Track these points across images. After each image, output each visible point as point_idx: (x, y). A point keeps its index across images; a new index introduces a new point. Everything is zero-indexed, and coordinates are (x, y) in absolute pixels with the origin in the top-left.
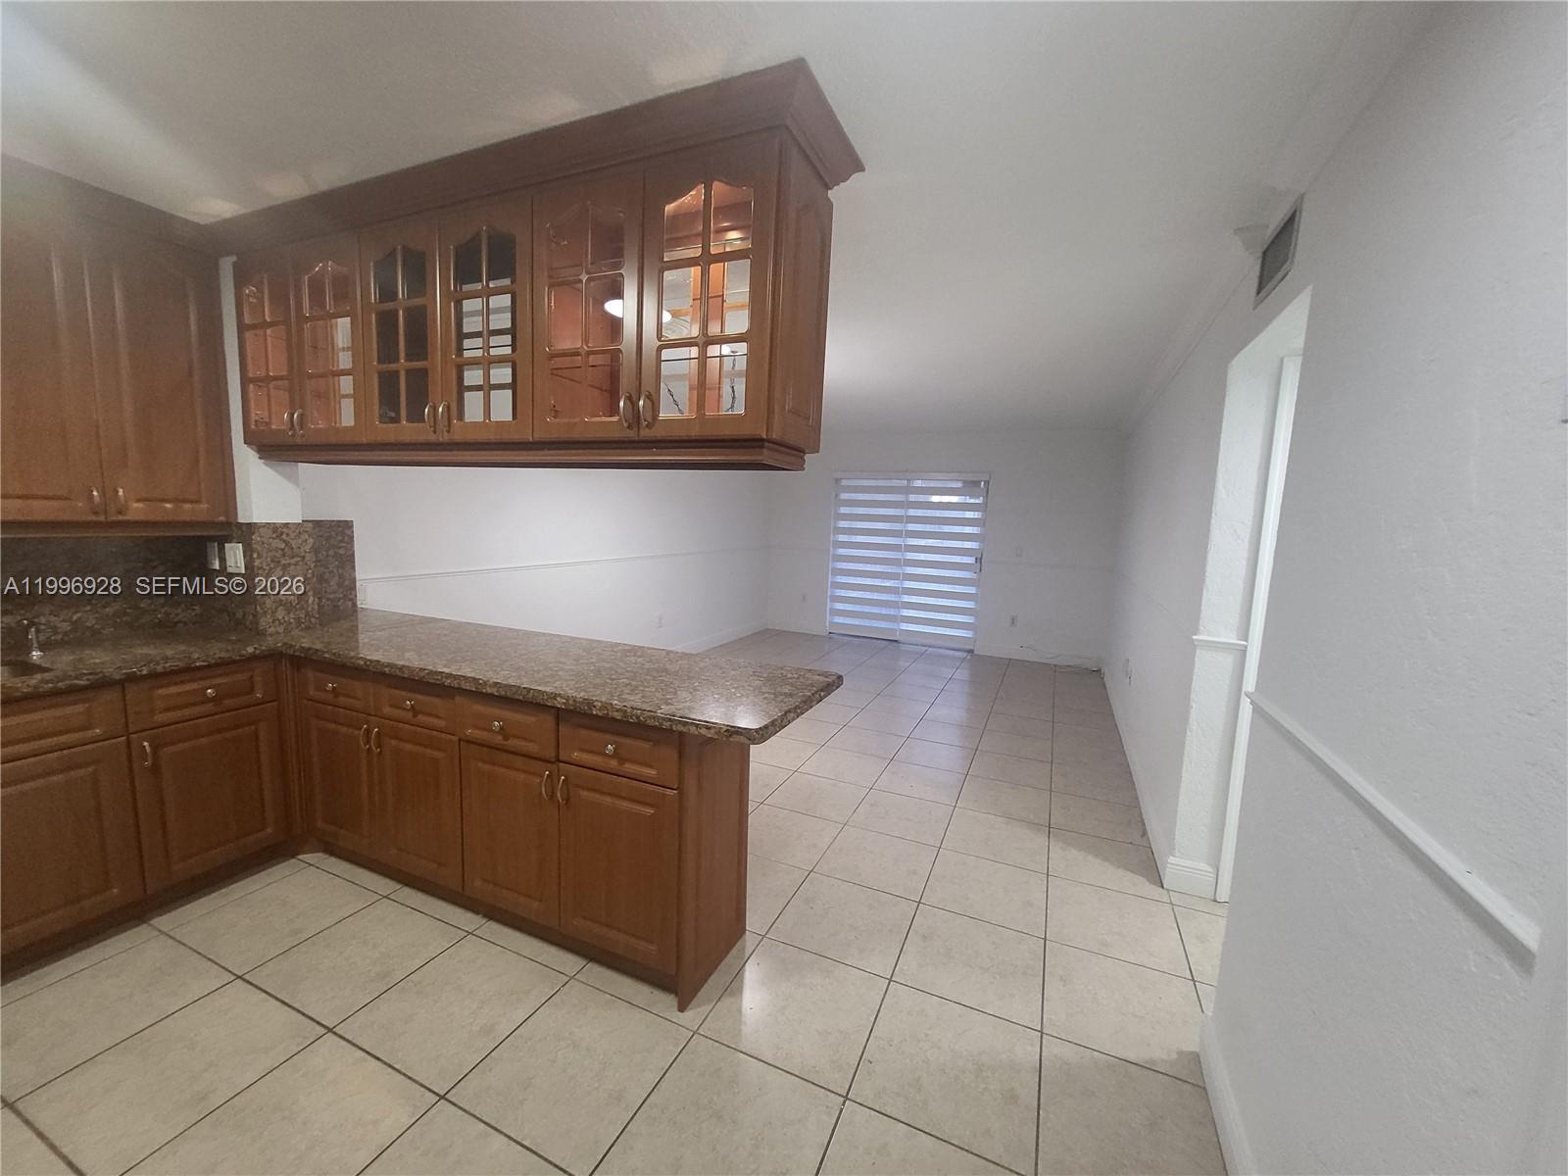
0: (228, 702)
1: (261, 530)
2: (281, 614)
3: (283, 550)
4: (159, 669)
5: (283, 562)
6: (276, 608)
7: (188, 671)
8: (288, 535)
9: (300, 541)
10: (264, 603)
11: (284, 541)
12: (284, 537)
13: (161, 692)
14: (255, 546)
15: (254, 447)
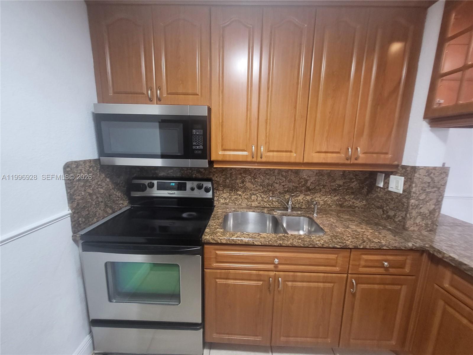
0: (392, 270)
1: (421, 171)
2: (418, 221)
3: (429, 183)
4: (368, 247)
5: (428, 190)
6: (417, 217)
7: (379, 250)
8: (434, 174)
9: (440, 178)
10: (412, 213)
11: (431, 178)
12: (432, 175)
13: (365, 257)
14: (415, 180)
15: (427, 120)
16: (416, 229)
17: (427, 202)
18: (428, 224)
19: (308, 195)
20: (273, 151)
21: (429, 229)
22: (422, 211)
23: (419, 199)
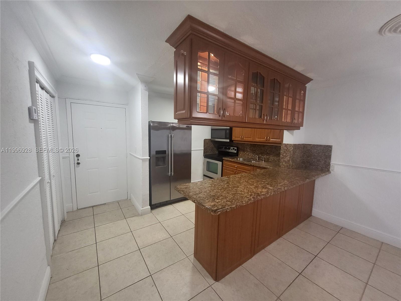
3: (286, 149)
5: (286, 152)
6: (283, 162)
8: (288, 146)
10: (281, 160)
16: (284, 166)
17: (286, 156)
18: (288, 165)
19: (268, 156)
20: (246, 138)
21: (288, 167)
22: (285, 160)
23: (283, 155)
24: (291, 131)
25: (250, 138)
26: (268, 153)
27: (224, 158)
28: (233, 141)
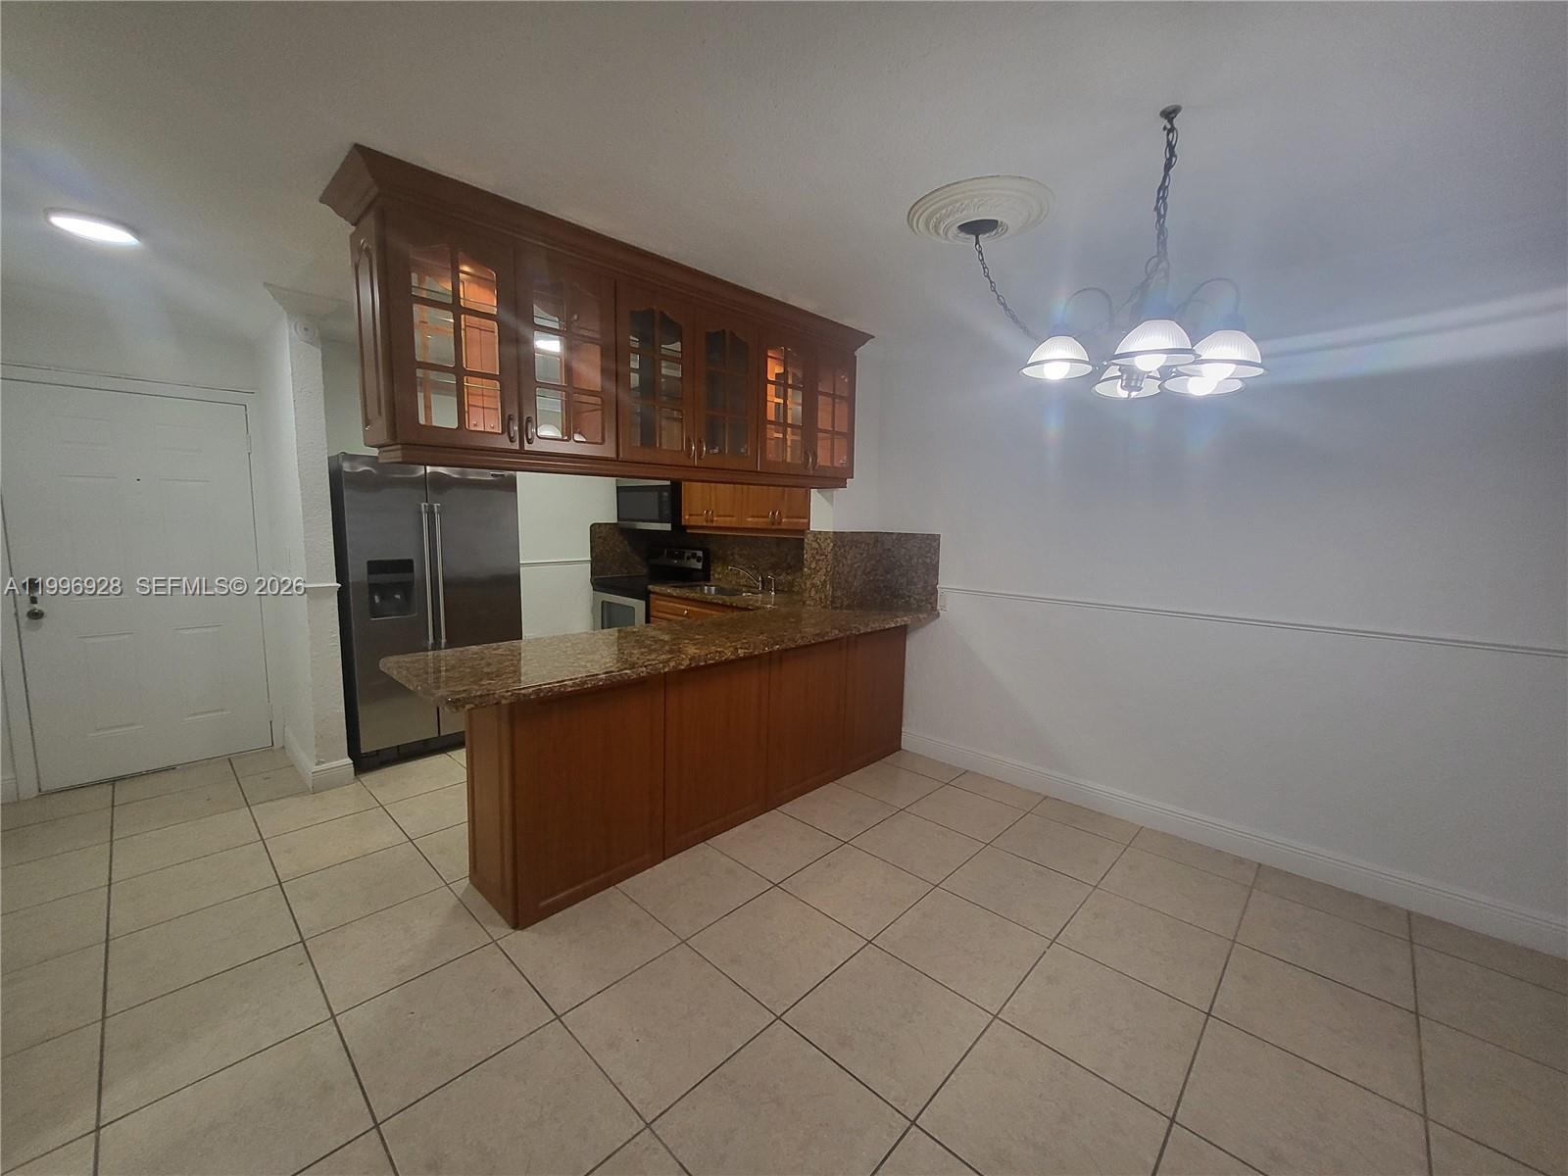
6: (811, 588)
16: (812, 603)
17: (818, 571)
18: (822, 598)
20: (721, 516)
22: (814, 581)
23: (811, 568)
24: (827, 492)
25: (729, 516)
26: (790, 567)
27: (650, 587)
28: (685, 527)
